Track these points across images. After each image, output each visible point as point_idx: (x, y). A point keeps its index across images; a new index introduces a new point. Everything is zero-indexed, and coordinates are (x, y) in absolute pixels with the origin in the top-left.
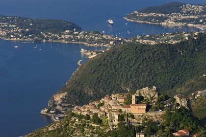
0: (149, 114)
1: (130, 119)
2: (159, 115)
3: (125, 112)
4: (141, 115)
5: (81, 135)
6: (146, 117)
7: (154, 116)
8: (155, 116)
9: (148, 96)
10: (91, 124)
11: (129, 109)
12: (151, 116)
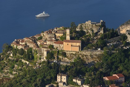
0: (84, 53)
1: (61, 57)
2: (96, 55)
3: (57, 49)
4: (74, 53)
5: (8, 72)
6: (80, 56)
7: (89, 55)
8: (91, 56)
9: (90, 31)
10: (23, 60)
11: (61, 46)
12: (86, 56)
